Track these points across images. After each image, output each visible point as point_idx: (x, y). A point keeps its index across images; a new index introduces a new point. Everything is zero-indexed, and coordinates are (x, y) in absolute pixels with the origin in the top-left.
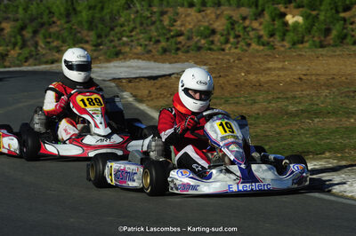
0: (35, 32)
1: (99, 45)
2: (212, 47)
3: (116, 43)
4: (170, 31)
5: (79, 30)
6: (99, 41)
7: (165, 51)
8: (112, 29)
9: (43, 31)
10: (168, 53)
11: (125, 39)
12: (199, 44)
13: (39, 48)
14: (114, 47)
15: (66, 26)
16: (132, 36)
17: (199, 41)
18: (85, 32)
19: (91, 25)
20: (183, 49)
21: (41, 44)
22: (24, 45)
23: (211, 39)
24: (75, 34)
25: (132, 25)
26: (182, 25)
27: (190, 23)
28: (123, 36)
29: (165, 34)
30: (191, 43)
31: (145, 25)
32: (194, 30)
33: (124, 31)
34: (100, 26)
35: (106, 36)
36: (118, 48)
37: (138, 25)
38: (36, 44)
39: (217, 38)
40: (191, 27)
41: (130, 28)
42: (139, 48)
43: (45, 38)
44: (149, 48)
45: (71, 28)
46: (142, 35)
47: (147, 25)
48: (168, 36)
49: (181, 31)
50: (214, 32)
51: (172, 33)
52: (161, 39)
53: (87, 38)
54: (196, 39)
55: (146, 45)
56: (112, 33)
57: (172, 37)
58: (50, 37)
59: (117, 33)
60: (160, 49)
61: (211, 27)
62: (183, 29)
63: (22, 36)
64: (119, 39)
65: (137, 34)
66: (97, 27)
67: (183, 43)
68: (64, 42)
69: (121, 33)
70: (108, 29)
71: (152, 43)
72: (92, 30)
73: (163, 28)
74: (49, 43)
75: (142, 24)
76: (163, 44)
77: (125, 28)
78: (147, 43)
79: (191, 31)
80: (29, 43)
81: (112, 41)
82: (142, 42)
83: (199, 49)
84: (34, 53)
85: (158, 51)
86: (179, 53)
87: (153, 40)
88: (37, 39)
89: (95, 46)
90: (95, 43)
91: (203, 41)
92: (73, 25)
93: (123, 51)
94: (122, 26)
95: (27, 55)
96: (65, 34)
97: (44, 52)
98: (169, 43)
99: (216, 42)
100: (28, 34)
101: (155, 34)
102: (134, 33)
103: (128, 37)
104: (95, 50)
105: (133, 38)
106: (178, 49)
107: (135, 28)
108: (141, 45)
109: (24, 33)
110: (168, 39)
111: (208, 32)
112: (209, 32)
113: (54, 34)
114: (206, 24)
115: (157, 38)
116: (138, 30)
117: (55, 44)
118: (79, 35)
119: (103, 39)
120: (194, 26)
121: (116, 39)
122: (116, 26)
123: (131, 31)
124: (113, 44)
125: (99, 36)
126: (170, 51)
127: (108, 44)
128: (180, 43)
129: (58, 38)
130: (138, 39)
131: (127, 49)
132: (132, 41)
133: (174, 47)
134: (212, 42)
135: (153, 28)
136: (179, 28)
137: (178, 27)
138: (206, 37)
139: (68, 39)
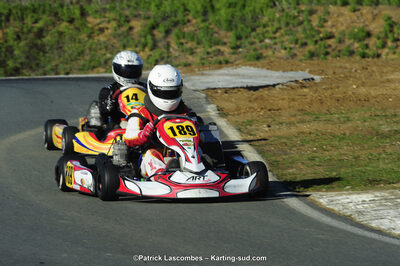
0: (168, 32)
1: (238, 47)
2: (367, 51)
3: (258, 45)
4: (319, 32)
5: (216, 29)
6: (238, 43)
7: (312, 55)
8: (254, 30)
9: (176, 31)
10: (315, 58)
11: (267, 41)
12: (352, 48)
13: (171, 50)
14: (255, 50)
15: (202, 25)
16: (275, 38)
17: (352, 44)
18: (223, 33)
19: (230, 25)
20: (333, 54)
21: (174, 45)
22: (154, 47)
23: (366, 42)
24: (212, 35)
25: (276, 25)
26: (333, 26)
27: (342, 24)
28: (265, 38)
29: (313, 36)
30: (342, 47)
31: (291, 26)
32: (347, 32)
33: (267, 31)
34: (240, 26)
35: (247, 37)
36: (260, 51)
37: (283, 26)
38: (168, 45)
39: (372, 42)
40: (344, 28)
41: (274, 29)
42: (283, 51)
43: (178, 38)
44: (295, 51)
45: (208, 28)
46: (287, 37)
47: (294, 26)
48: (317, 38)
49: (331, 32)
50: (369, 35)
51: (321, 35)
52: (309, 41)
53: (225, 40)
54: (348, 42)
55: (291, 49)
56: (254, 34)
57: (321, 39)
58: (184, 37)
59: (258, 34)
60: (307, 53)
61: (367, 29)
62: (334, 30)
63: (153, 35)
64: (261, 41)
65: (282, 35)
66: (236, 26)
67: (334, 46)
68: (199, 43)
69: (263, 34)
70: (249, 30)
71: (297, 46)
72: (232, 30)
73: (312, 29)
74: (182, 44)
75: (287, 24)
76: (311, 47)
77: (268, 29)
78: (292, 46)
79: (343, 33)
80: (160, 44)
81: (252, 43)
82: (287, 44)
83: (351, 53)
84: (165, 55)
85: (304, 55)
86: (329, 57)
87: (299, 42)
88: (169, 39)
89: (233, 48)
90: (233, 45)
91: (356, 45)
92: (210, 24)
93: (264, 55)
94: (265, 26)
95: (158, 57)
96: (201, 34)
97: (177, 54)
98: (317, 46)
99: (371, 46)
100: (159, 33)
101: (303, 36)
102: (278, 35)
103: (271, 38)
104: (233, 53)
105: (277, 40)
106: (327, 53)
107: (280, 28)
108: (285, 49)
109: (155, 32)
110: (316, 42)
111: (362, 35)
112: (364, 34)
113: (189, 34)
114: (361, 25)
115: (304, 40)
116: (282, 31)
117: (189, 45)
118: (216, 35)
119: (243, 41)
120: (347, 28)
121: (257, 41)
122: (258, 27)
123: (275, 32)
124: (253, 47)
125: (239, 38)
126: (318, 56)
127: (248, 47)
128: (330, 46)
129: (192, 39)
130: (283, 42)
131: (270, 53)
132: (276, 44)
133: (323, 51)
134: (367, 46)
135: (300, 29)
136: (329, 30)
137: (328, 28)
138: (360, 40)
139: (204, 40)
